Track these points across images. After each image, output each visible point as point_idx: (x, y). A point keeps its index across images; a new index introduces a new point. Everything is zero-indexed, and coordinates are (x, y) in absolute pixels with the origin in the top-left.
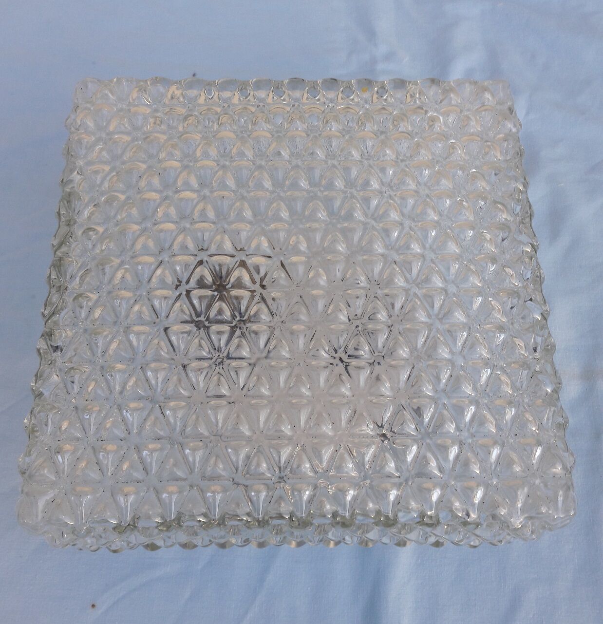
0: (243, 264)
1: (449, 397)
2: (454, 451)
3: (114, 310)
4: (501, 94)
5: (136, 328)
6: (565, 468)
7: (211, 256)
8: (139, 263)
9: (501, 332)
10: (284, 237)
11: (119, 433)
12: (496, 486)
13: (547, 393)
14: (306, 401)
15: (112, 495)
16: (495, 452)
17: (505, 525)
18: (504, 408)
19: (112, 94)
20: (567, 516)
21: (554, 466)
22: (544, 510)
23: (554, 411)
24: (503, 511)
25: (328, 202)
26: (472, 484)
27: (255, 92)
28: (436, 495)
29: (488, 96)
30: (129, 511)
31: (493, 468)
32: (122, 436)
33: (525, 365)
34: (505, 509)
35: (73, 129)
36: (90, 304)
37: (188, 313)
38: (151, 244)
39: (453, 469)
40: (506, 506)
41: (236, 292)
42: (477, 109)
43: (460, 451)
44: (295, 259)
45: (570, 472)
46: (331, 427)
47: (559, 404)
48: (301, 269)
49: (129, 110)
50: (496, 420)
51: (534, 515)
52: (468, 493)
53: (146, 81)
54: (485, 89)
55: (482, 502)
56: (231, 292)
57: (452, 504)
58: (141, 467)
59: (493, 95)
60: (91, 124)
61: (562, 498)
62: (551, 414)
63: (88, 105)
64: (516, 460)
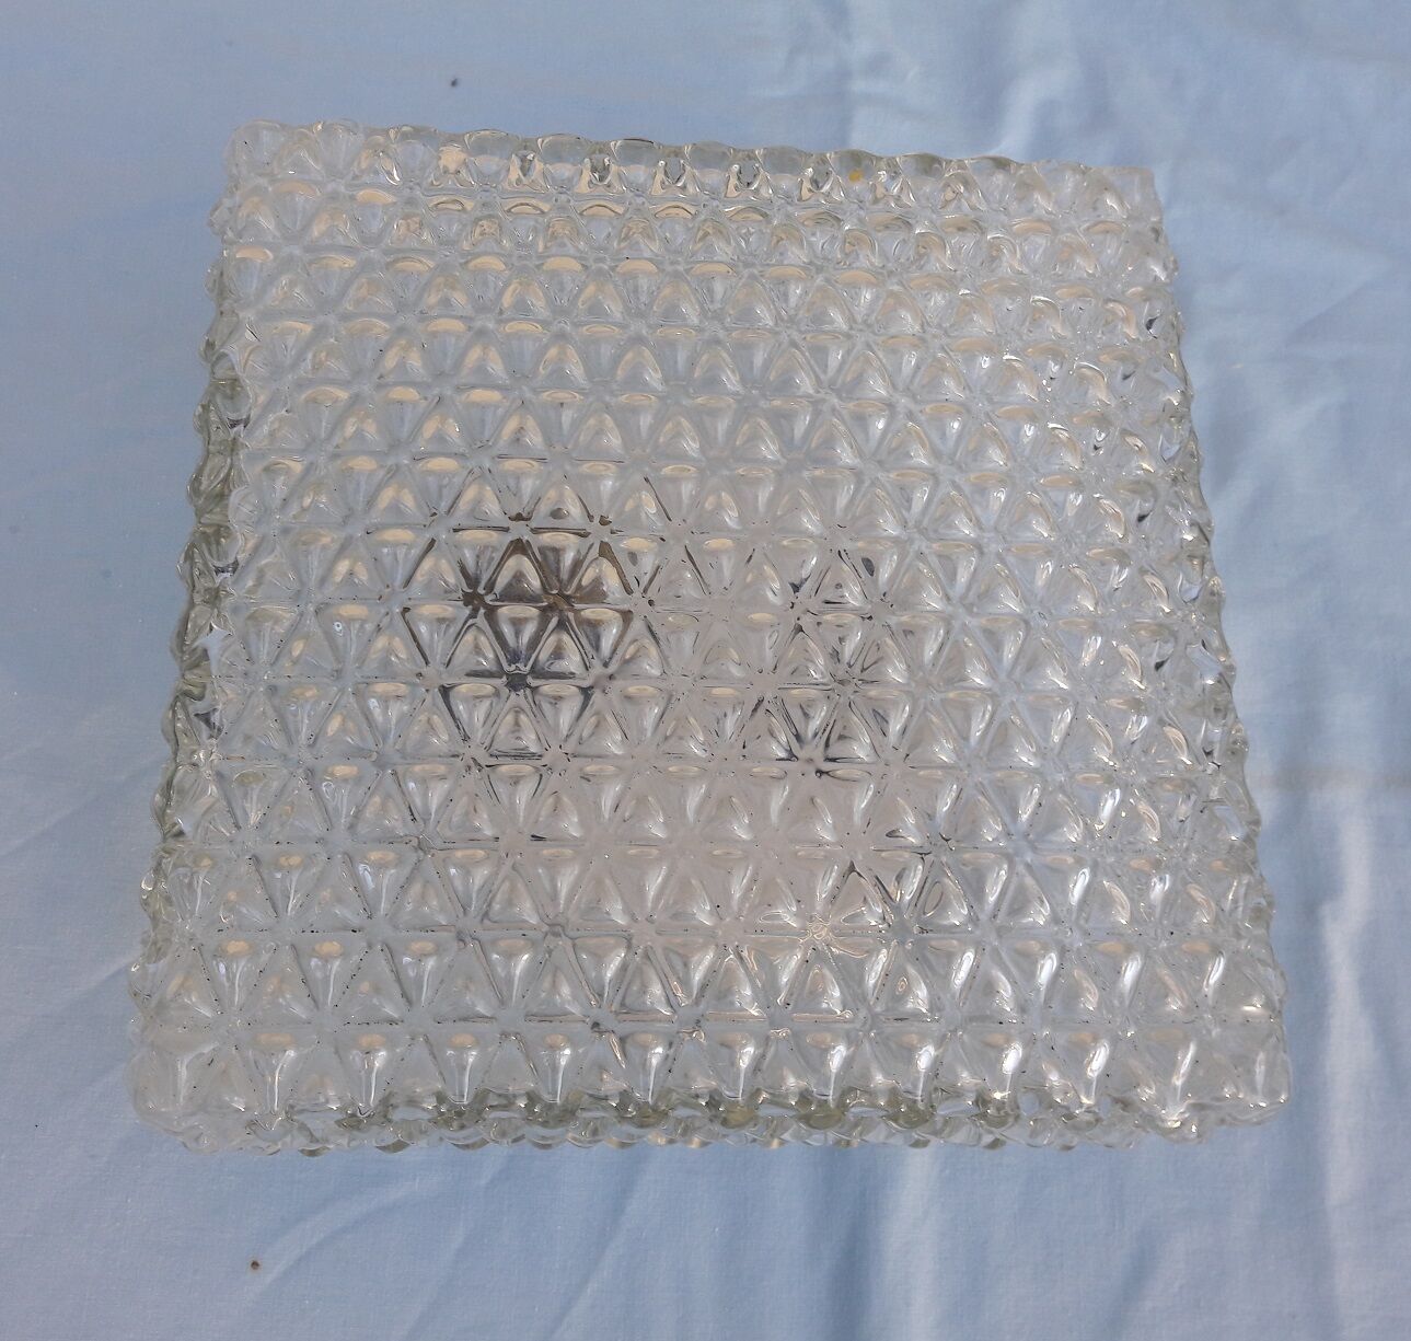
0: (605, 551)
1: (1034, 849)
2: (1047, 967)
3: (333, 646)
4: (1138, 198)
5: (380, 688)
6: (1268, 1005)
7: (536, 531)
8: (385, 544)
9: (1139, 713)
10: (691, 495)
11: (349, 913)
12: (1132, 1040)
13: (1232, 846)
14: (740, 852)
15: (337, 1052)
16: (1131, 971)
17: (1151, 1121)
18: (1149, 876)
19: (316, 159)
20: (1271, 1104)
21: (1247, 1000)
22: (1227, 1092)
23: (1248, 885)
24: (1147, 1093)
25: (781, 421)
26: (1086, 1036)
27: (622, 168)
28: (1011, 1060)
29: (1110, 202)
30: (373, 1085)
31: (1127, 1003)
32: (356, 922)
33: (1187, 785)
34: (1150, 1088)
35: (230, 234)
36: (280, 630)
37: (491, 656)
38: (408, 500)
39: (1047, 1004)
40: (1152, 1083)
41: (593, 612)
42: (1088, 228)
43: (1061, 966)
44: (713, 543)
45: (1279, 1012)
46: (794, 909)
47: (1257, 872)
48: (727, 566)
49: (352, 198)
50: (1131, 900)
51: (1206, 1100)
52: (1076, 1057)
53: (387, 131)
54: (1106, 187)
55: (1106, 1074)
56: (582, 613)
57: (1045, 1078)
58: (396, 991)
59: (1121, 202)
60: (267, 223)
61: (1263, 1067)
62: (1242, 890)
63: (263, 181)
64: (1173, 988)
